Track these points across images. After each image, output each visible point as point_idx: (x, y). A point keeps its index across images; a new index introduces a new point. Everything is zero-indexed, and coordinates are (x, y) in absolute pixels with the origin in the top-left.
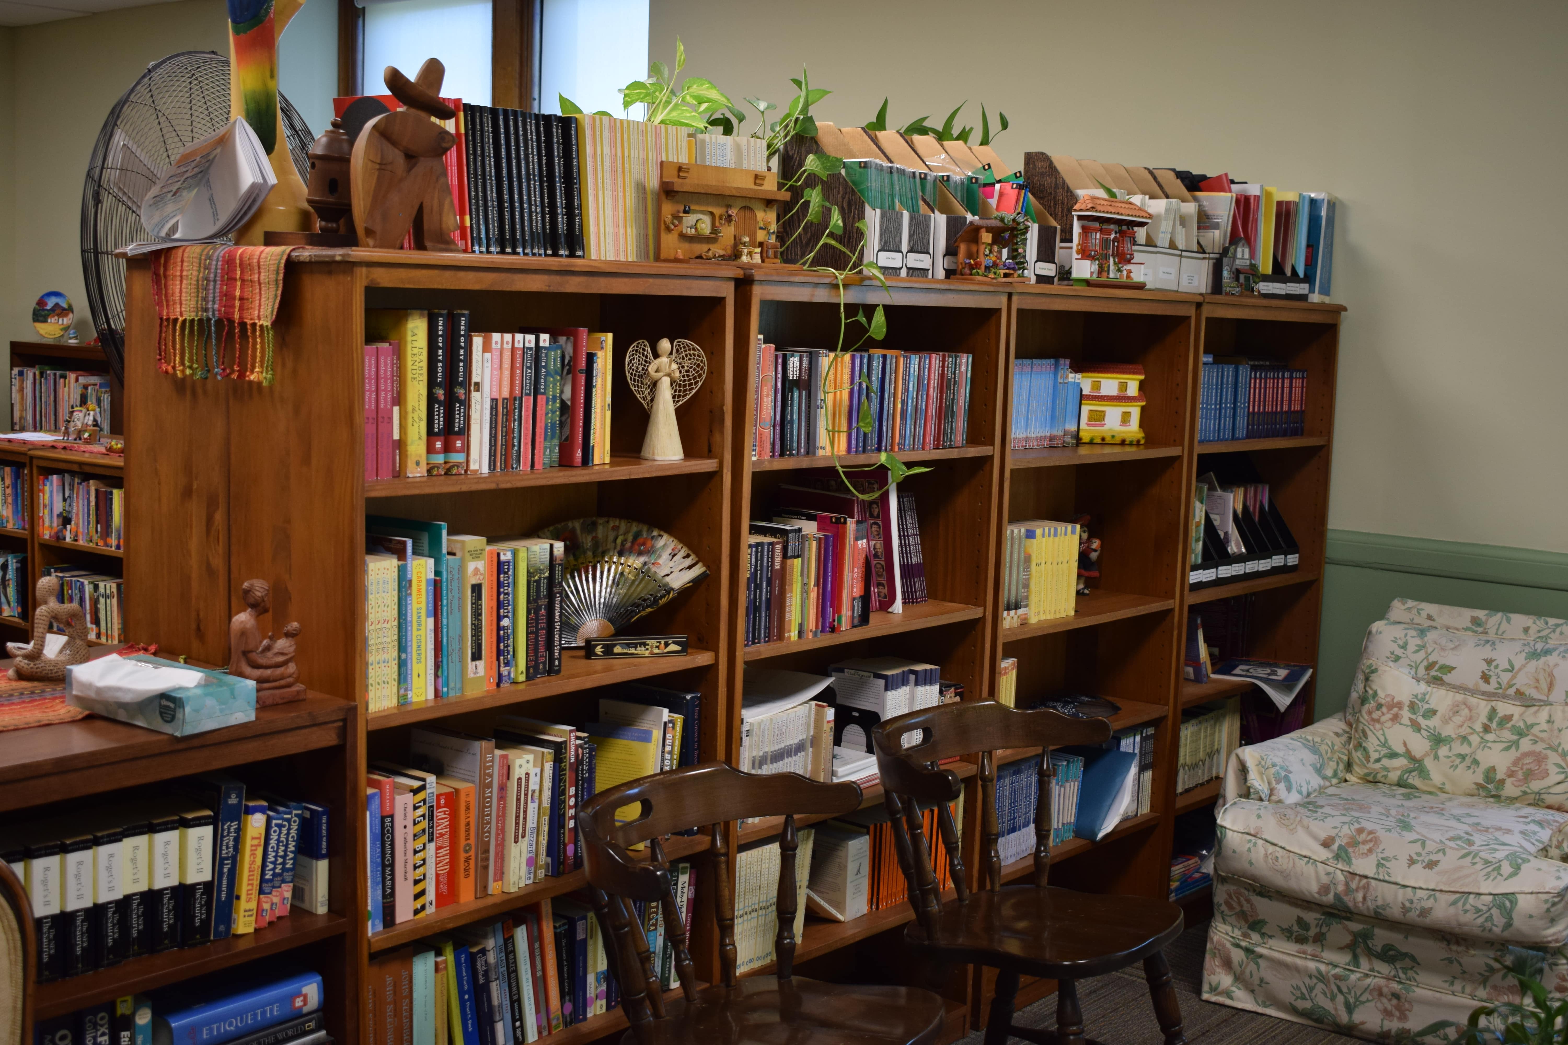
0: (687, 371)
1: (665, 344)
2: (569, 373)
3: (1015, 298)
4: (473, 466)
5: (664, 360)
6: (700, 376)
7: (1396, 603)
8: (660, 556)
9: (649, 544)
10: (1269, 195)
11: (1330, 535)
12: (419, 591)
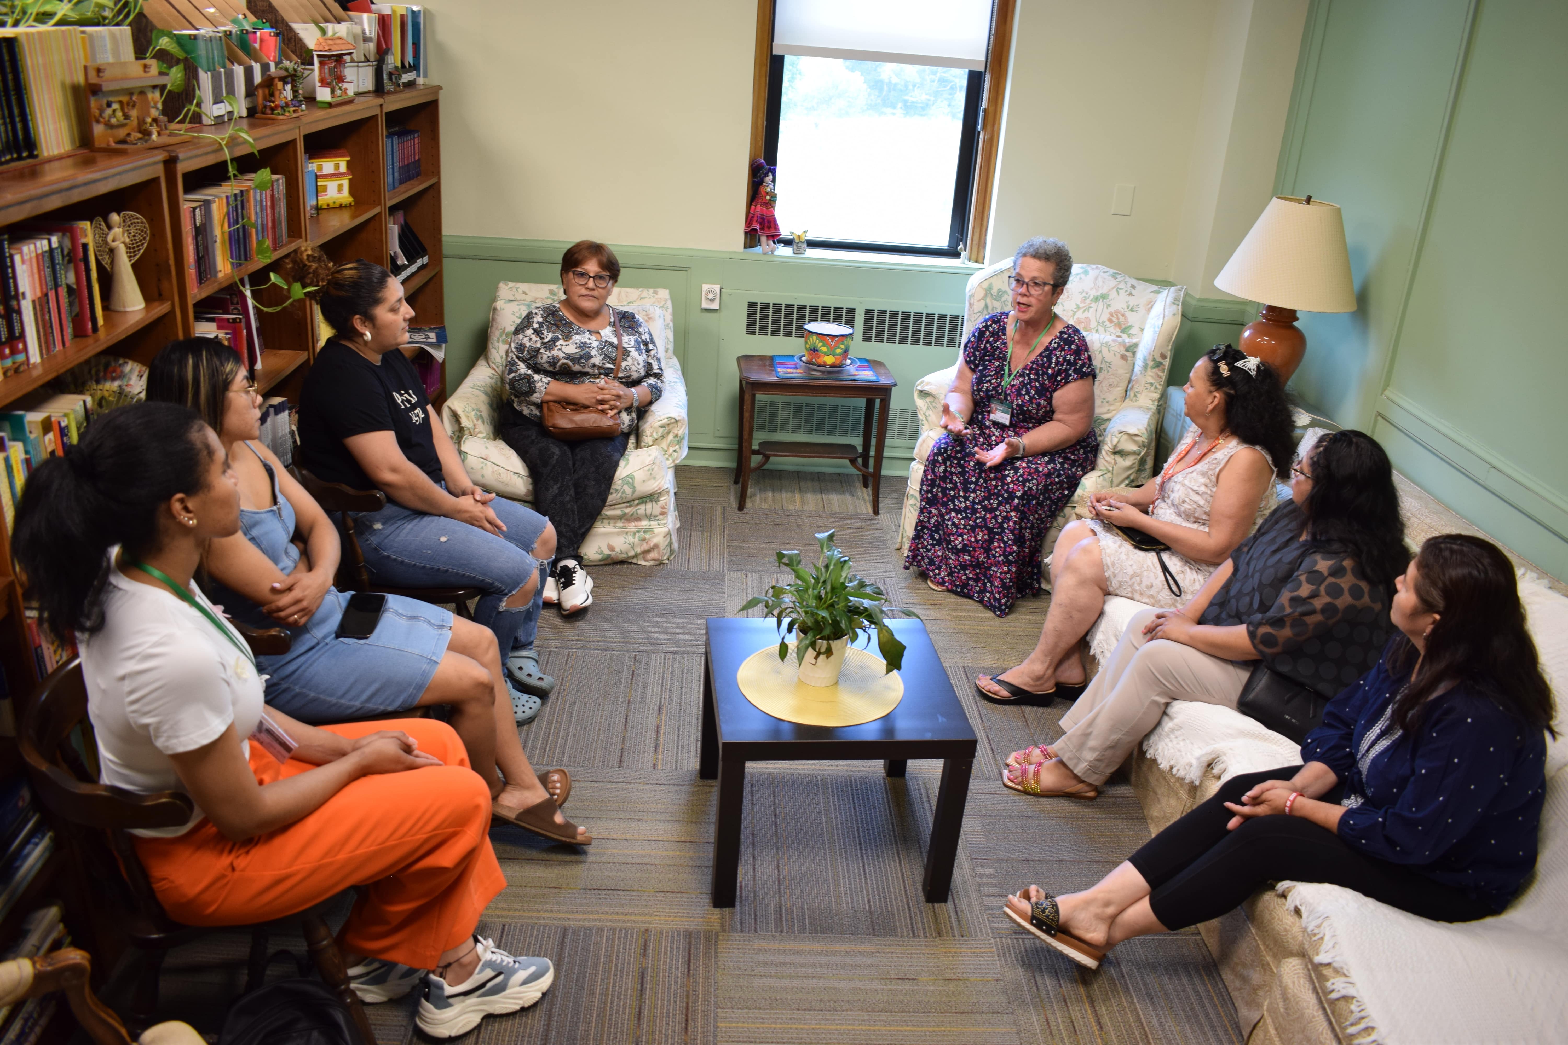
0: (134, 236)
1: (115, 218)
2: (70, 262)
3: (301, 128)
4: (32, 361)
5: (117, 231)
6: (144, 238)
7: (502, 285)
8: (130, 379)
9: (118, 370)
10: (394, 11)
11: (444, 239)
12: (18, 471)
